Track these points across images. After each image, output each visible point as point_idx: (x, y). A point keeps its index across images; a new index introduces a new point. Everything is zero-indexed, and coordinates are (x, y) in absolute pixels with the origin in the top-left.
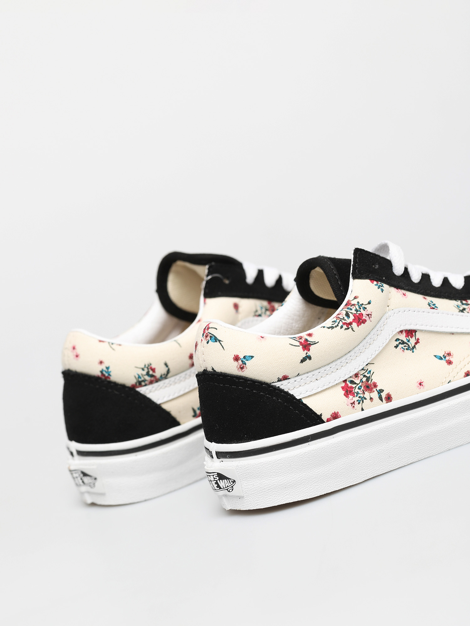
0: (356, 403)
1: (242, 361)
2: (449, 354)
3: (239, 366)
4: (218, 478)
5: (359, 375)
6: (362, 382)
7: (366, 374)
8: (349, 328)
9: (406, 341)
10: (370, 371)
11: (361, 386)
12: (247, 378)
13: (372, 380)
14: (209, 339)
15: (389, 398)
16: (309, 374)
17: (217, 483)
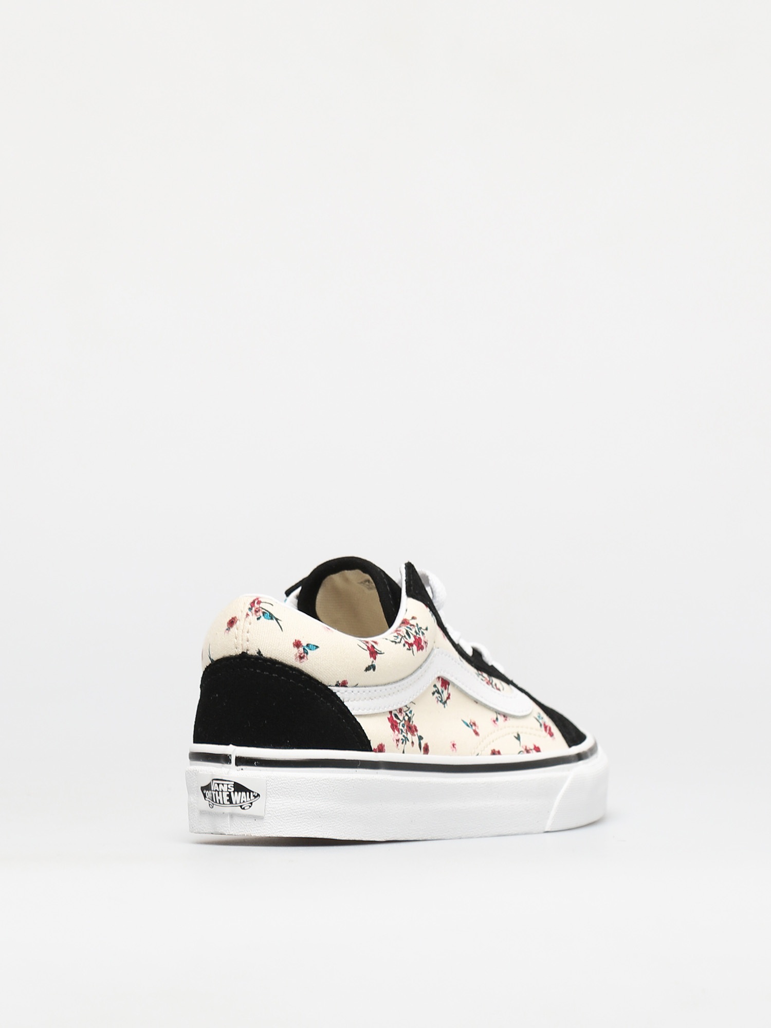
0: (401, 741)
1: (304, 649)
2: (474, 724)
3: (298, 655)
4: (233, 789)
5: (403, 712)
6: (405, 720)
7: (408, 712)
8: (410, 649)
9: (440, 691)
10: (411, 711)
11: (404, 724)
12: (303, 671)
13: (412, 722)
14: (262, 615)
15: (426, 750)
16: (367, 688)
17: (229, 796)
